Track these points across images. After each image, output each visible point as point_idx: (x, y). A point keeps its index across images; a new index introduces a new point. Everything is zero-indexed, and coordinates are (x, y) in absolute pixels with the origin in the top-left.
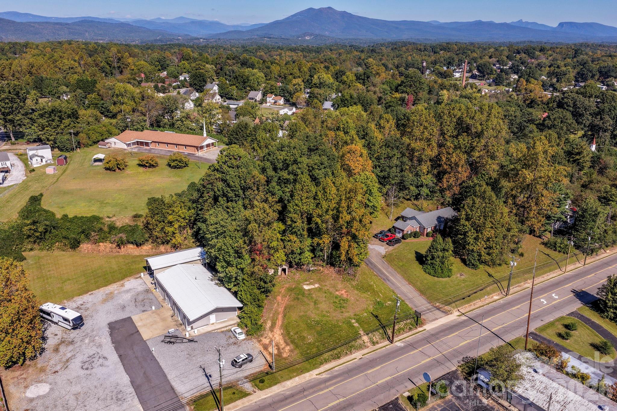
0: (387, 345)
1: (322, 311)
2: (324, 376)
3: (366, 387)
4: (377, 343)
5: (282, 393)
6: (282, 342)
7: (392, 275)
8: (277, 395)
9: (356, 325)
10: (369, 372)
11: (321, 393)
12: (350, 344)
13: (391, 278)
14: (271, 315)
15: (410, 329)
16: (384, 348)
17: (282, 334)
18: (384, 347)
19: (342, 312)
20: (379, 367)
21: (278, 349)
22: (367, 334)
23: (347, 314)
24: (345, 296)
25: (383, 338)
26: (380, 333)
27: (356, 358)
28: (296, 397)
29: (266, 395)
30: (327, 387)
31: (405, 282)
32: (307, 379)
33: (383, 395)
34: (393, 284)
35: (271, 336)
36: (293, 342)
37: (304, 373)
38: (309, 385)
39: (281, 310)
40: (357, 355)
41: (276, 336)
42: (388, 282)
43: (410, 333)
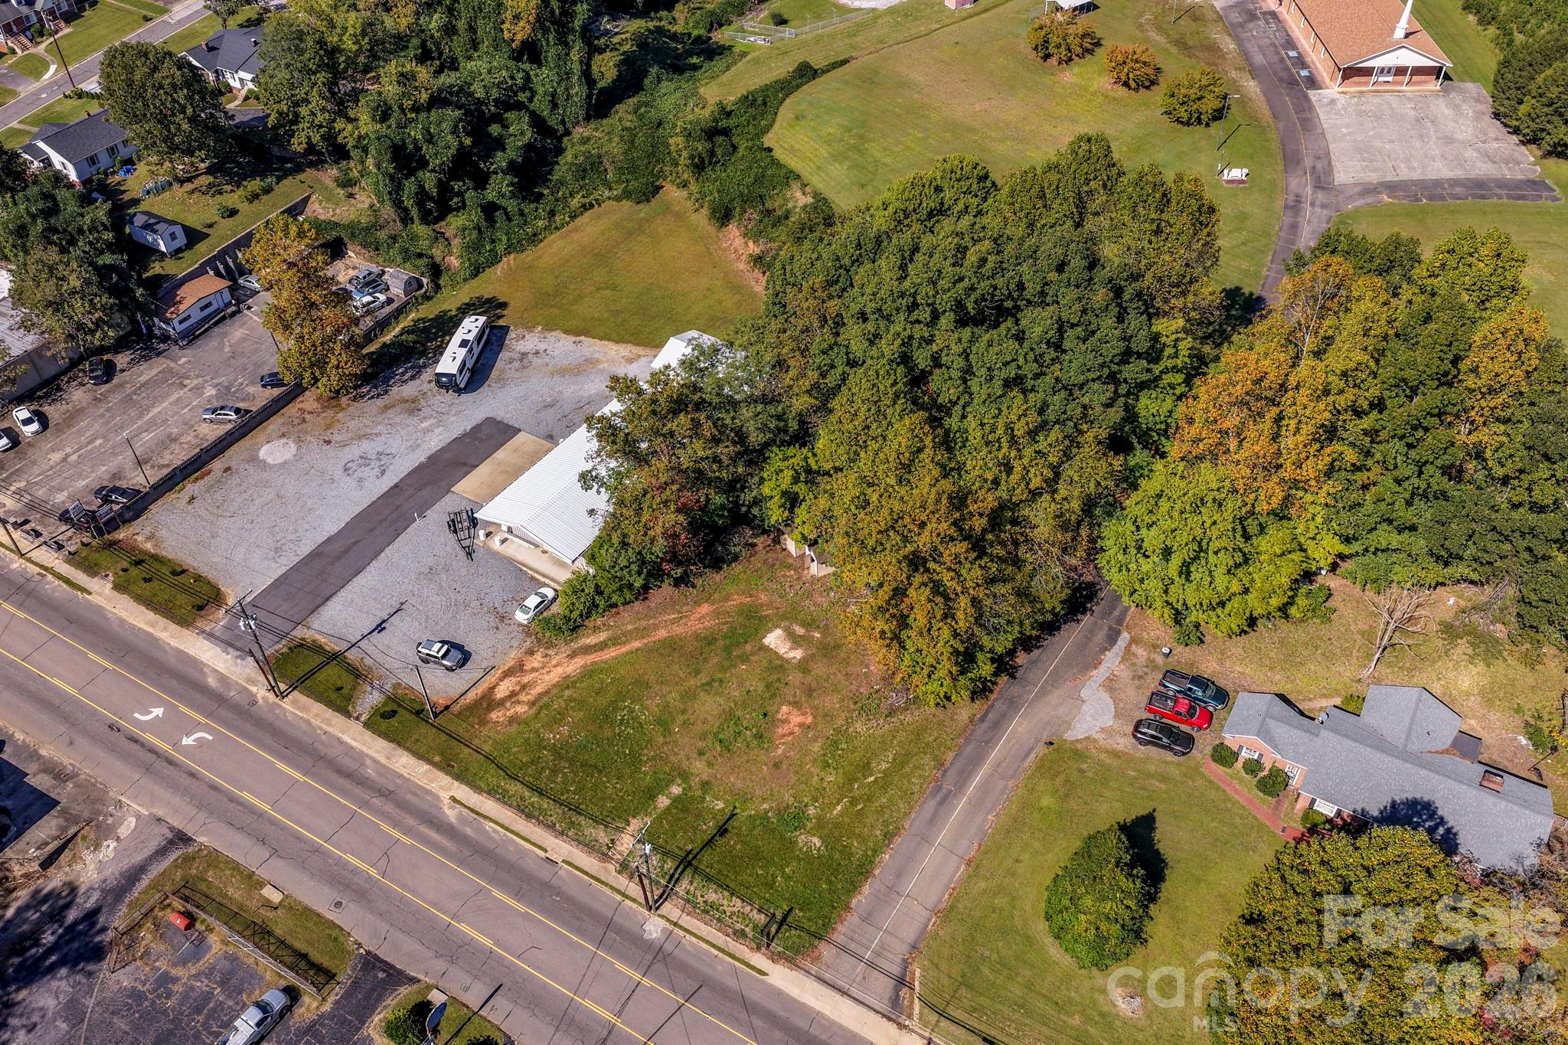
0: (634, 900)
1: (683, 711)
2: (451, 814)
3: (434, 905)
5: (368, 762)
6: (539, 689)
7: (977, 804)
8: (359, 757)
9: (663, 802)
10: (497, 893)
11: (385, 827)
12: (577, 819)
13: (962, 804)
14: (630, 627)
16: (619, 898)
17: (566, 677)
18: (626, 896)
19: (701, 753)
20: (522, 908)
21: (513, 694)
23: (699, 766)
24: (780, 730)
26: (662, 867)
27: (546, 851)
28: (359, 791)
29: (355, 739)
30: (408, 831)
31: (968, 847)
32: (433, 787)
33: (418, 947)
34: (933, 821)
35: (554, 662)
36: (543, 708)
37: (447, 774)
38: (409, 797)
39: (662, 633)
40: (560, 848)
41: (559, 670)
42: (931, 804)
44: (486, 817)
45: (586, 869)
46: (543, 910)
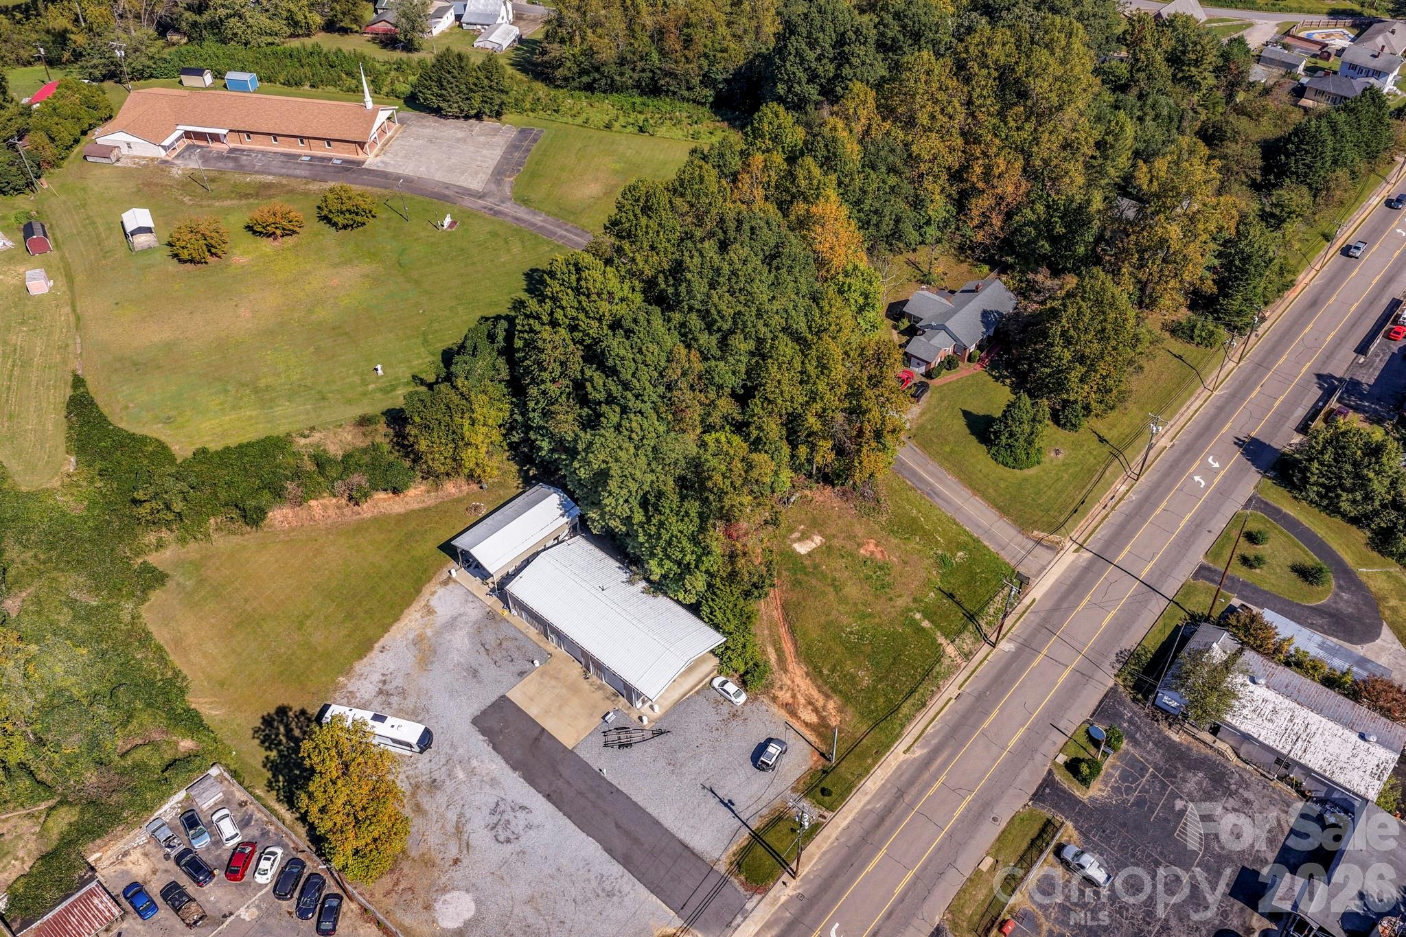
0: (988, 654)
1: (856, 604)
3: (995, 761)
4: (972, 653)
5: (869, 807)
6: (815, 694)
7: (940, 481)
8: (863, 814)
9: (926, 624)
10: (986, 724)
11: (931, 792)
12: (934, 673)
13: (939, 487)
14: (766, 632)
15: (1013, 607)
16: (986, 662)
17: (807, 674)
18: (985, 658)
19: (891, 599)
20: (996, 711)
21: (816, 710)
22: (952, 641)
23: (900, 602)
24: (879, 556)
25: (978, 641)
26: (971, 633)
27: (951, 699)
28: (897, 812)
29: (847, 818)
31: (966, 493)
32: (893, 764)
33: (1026, 770)
35: (789, 682)
36: (834, 689)
37: (884, 755)
38: (904, 778)
40: (950, 690)
43: (1015, 615)
44: (923, 732)
45: (966, 676)
46: (997, 701)
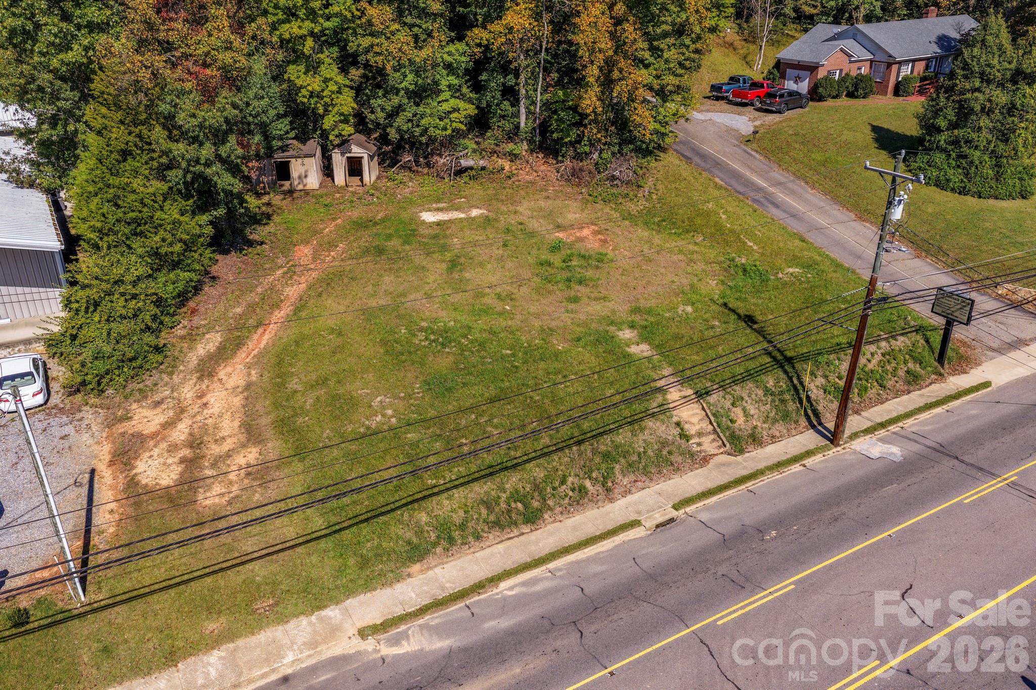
0: (809, 454)
1: (479, 295)
4: (755, 440)
7: (789, 191)
9: (641, 350)
10: (724, 617)
12: (605, 443)
13: (785, 199)
15: (913, 381)
16: (796, 468)
18: (795, 459)
22: (701, 395)
24: (592, 245)
25: (786, 416)
26: (767, 391)
27: (637, 524)
35: (188, 397)
37: (283, 619)
40: (644, 501)
43: (915, 398)
44: (479, 587)
45: (711, 485)
